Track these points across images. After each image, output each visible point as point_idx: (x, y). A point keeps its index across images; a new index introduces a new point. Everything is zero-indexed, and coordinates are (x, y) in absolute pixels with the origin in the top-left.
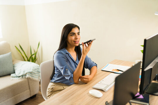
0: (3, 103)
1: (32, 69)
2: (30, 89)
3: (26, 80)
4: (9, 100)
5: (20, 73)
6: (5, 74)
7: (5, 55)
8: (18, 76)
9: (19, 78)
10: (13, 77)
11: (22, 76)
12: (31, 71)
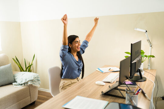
0: (9, 107)
1: (33, 77)
2: (30, 96)
3: (28, 87)
4: (14, 105)
5: (22, 81)
6: (7, 83)
7: (6, 66)
8: (20, 84)
9: (21, 86)
10: (15, 85)
11: (24, 84)
12: (32, 79)
